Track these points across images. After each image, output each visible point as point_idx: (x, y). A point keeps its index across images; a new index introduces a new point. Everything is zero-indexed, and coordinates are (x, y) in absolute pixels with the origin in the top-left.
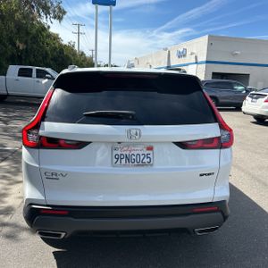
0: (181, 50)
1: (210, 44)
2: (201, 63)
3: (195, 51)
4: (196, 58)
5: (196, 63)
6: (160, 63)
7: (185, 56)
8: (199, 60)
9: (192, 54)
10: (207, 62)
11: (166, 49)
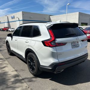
0: (13, 16)
1: (23, 14)
2: (21, 20)
3: (18, 16)
4: (19, 19)
5: (19, 20)
6: (5, 20)
7: (14, 18)
8: (20, 20)
9: (17, 17)
10: (23, 20)
11: (6, 16)
